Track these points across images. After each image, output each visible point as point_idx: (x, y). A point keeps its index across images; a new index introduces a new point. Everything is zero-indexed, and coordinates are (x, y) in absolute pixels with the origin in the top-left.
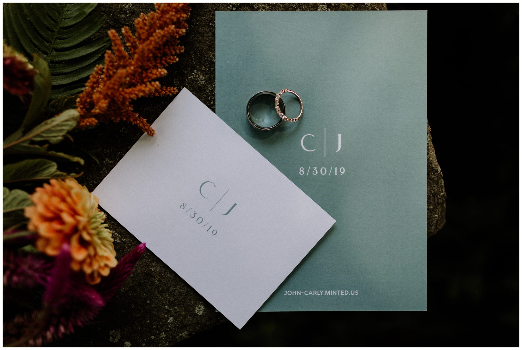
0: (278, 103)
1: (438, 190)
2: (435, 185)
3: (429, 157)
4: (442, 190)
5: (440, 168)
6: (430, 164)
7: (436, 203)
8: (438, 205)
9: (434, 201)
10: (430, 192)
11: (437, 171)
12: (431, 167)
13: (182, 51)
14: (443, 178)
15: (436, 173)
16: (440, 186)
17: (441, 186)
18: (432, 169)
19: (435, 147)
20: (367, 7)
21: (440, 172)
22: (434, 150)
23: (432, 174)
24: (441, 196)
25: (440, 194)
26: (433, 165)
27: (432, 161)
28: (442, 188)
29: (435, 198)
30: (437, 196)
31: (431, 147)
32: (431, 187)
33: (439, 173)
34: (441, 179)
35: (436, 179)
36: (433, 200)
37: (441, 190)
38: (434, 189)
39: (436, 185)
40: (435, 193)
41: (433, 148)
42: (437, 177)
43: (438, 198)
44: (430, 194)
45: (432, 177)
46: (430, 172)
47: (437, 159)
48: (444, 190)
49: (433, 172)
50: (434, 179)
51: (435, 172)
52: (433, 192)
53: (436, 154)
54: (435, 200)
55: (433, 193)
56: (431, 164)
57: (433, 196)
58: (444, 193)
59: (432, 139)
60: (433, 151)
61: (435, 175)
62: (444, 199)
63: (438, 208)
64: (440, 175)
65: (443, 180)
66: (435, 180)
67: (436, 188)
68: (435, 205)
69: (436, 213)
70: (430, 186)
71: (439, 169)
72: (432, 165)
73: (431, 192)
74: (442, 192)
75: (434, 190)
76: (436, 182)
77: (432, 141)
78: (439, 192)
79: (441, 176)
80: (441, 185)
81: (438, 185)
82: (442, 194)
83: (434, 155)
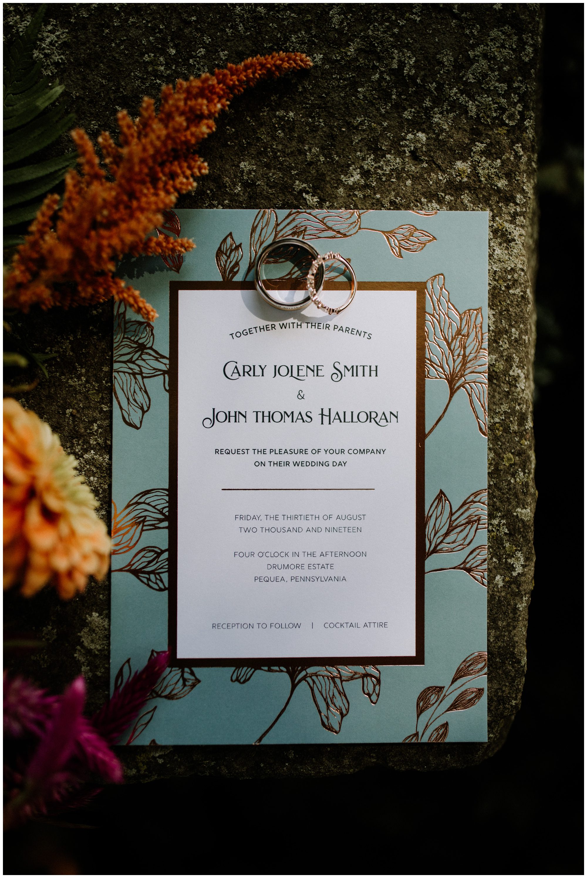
0: (315, 272)
1: (509, 693)
2: (507, 684)
3: (515, 635)
4: (516, 696)
5: (525, 658)
6: (512, 646)
7: (498, 714)
8: (501, 719)
9: (497, 710)
10: (495, 691)
11: (519, 662)
12: (511, 651)
13: (205, 171)
14: (526, 676)
15: (516, 665)
16: (515, 688)
17: (517, 689)
18: (511, 656)
19: (530, 620)
20: (502, 349)
21: (524, 665)
22: (527, 625)
23: (509, 664)
24: (512, 706)
25: (511, 701)
26: (516, 650)
27: (517, 642)
28: (518, 693)
29: (500, 704)
30: (504, 704)
31: (523, 618)
32: (500, 684)
33: (522, 667)
34: (522, 676)
35: (513, 675)
36: (495, 707)
37: (514, 696)
38: (504, 689)
39: (510, 684)
40: (503, 697)
41: (526, 620)
42: (516, 671)
43: (505, 707)
44: (495, 695)
45: (507, 668)
46: (507, 660)
47: (526, 642)
48: (520, 695)
49: (512, 662)
50: (509, 672)
51: (515, 662)
52: (500, 694)
53: (527, 632)
54: (499, 709)
55: (500, 696)
56: (514, 647)
57: (498, 701)
58: (517, 702)
59: (530, 605)
60: (525, 626)
61: (513, 667)
62: (514, 712)
63: (498, 724)
64: (522, 669)
65: (524, 680)
66: (511, 676)
67: (507, 690)
68: (497, 717)
69: (492, 731)
70: (499, 682)
71: (524, 661)
72: (514, 649)
73: (498, 693)
74: (516, 699)
75: (503, 692)
76: (512, 679)
77: (529, 609)
78: (511, 697)
79: (523, 671)
80: (518, 687)
81: (513, 686)
82: (514, 702)
83: (524, 633)
